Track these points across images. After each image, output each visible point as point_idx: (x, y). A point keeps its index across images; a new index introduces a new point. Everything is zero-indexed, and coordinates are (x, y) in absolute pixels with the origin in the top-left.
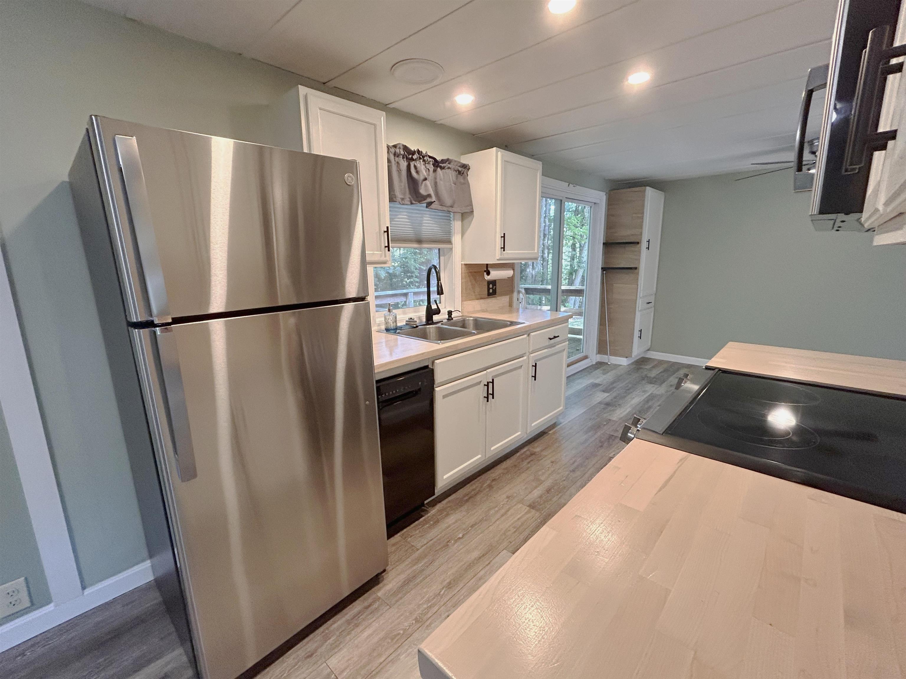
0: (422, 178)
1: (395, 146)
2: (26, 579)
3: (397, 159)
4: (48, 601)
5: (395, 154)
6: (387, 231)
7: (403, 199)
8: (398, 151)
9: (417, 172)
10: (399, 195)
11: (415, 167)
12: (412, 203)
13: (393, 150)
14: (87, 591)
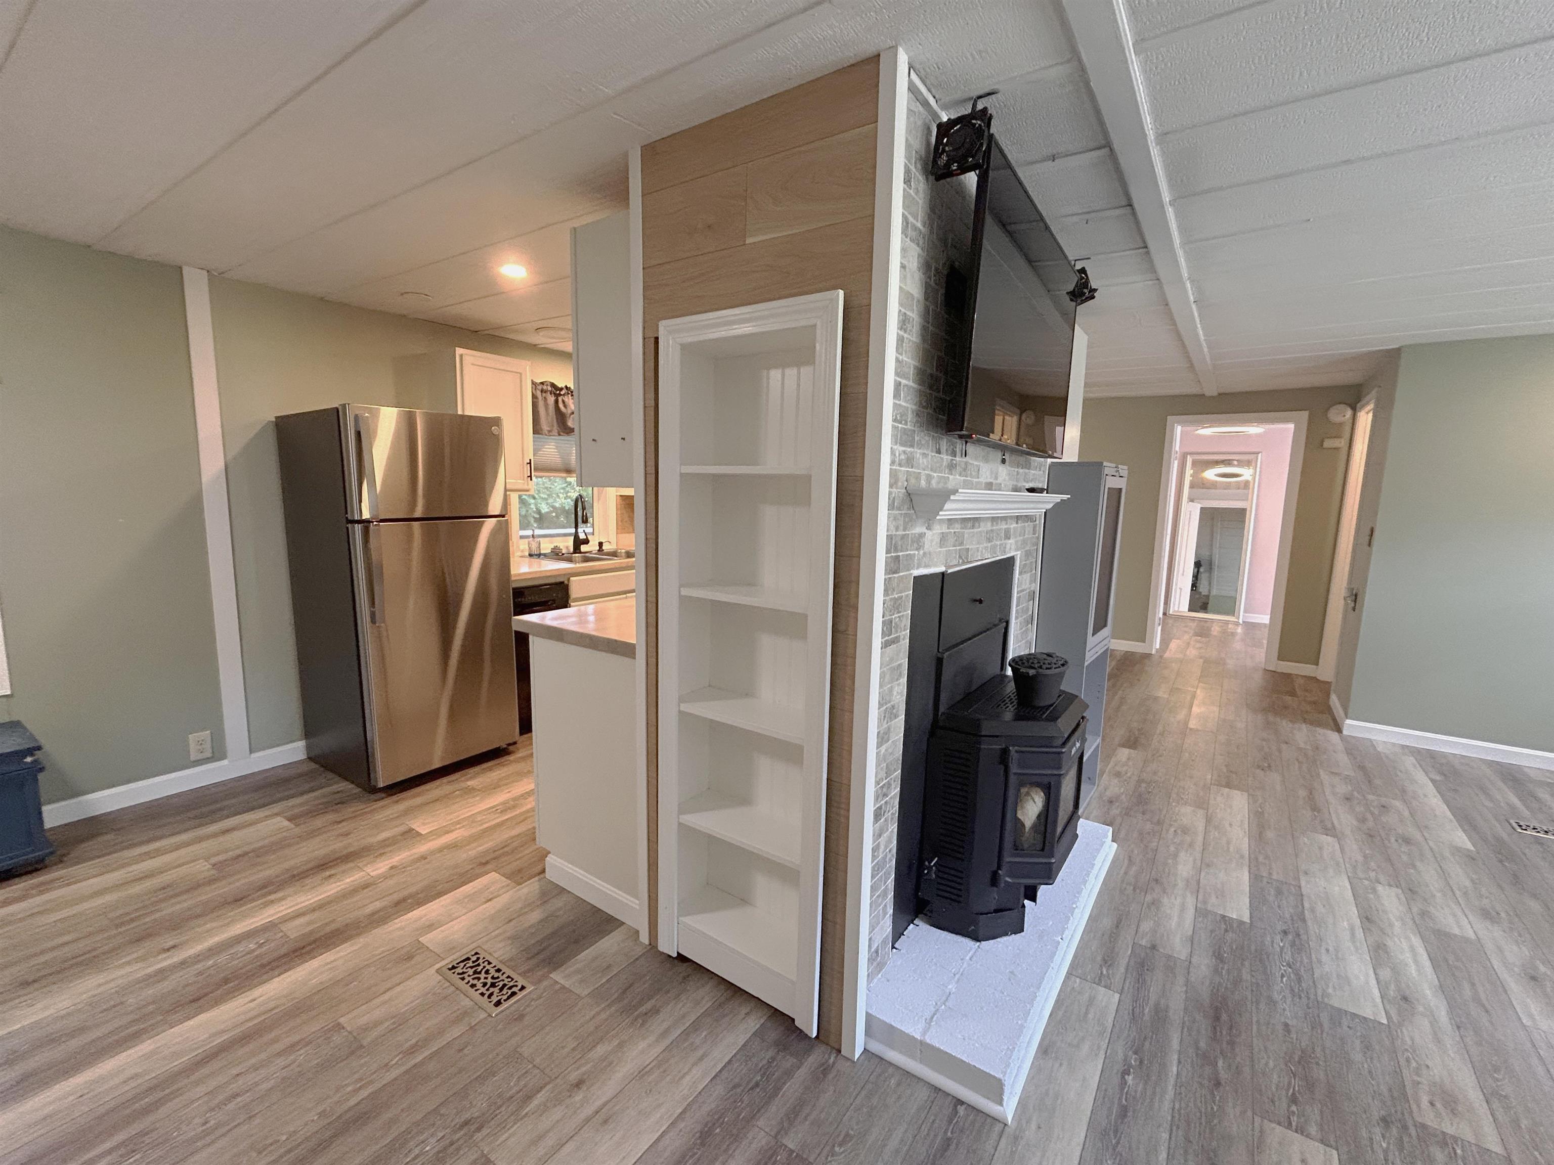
0: (569, 412)
1: (542, 383)
2: (212, 733)
3: (544, 395)
4: (223, 757)
5: (542, 391)
6: (530, 463)
7: (549, 431)
8: (545, 387)
9: (565, 406)
10: (545, 427)
11: (563, 402)
12: (560, 435)
13: (540, 387)
14: (253, 755)
